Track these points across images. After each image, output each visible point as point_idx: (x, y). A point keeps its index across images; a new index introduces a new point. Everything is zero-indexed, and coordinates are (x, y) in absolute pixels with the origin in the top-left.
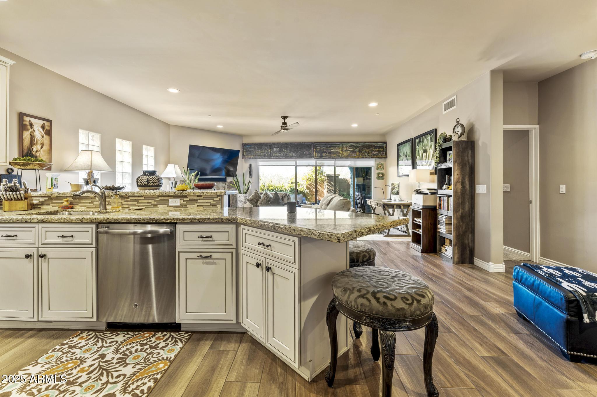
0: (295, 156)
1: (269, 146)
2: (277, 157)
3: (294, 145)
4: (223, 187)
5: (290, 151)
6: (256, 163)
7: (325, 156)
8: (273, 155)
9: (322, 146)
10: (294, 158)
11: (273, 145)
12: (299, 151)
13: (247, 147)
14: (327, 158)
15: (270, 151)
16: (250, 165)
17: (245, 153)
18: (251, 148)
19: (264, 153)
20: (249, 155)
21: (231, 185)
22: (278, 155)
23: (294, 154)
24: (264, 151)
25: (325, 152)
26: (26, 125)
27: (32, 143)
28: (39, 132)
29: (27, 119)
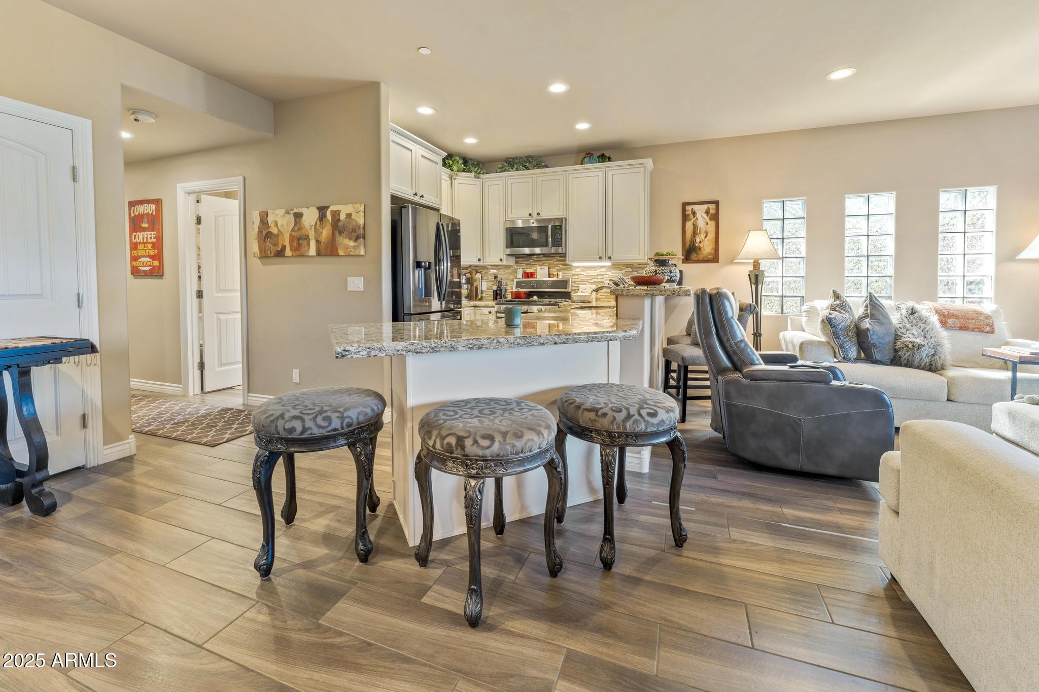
26: (689, 215)
27: (695, 233)
28: (702, 220)
29: (689, 208)
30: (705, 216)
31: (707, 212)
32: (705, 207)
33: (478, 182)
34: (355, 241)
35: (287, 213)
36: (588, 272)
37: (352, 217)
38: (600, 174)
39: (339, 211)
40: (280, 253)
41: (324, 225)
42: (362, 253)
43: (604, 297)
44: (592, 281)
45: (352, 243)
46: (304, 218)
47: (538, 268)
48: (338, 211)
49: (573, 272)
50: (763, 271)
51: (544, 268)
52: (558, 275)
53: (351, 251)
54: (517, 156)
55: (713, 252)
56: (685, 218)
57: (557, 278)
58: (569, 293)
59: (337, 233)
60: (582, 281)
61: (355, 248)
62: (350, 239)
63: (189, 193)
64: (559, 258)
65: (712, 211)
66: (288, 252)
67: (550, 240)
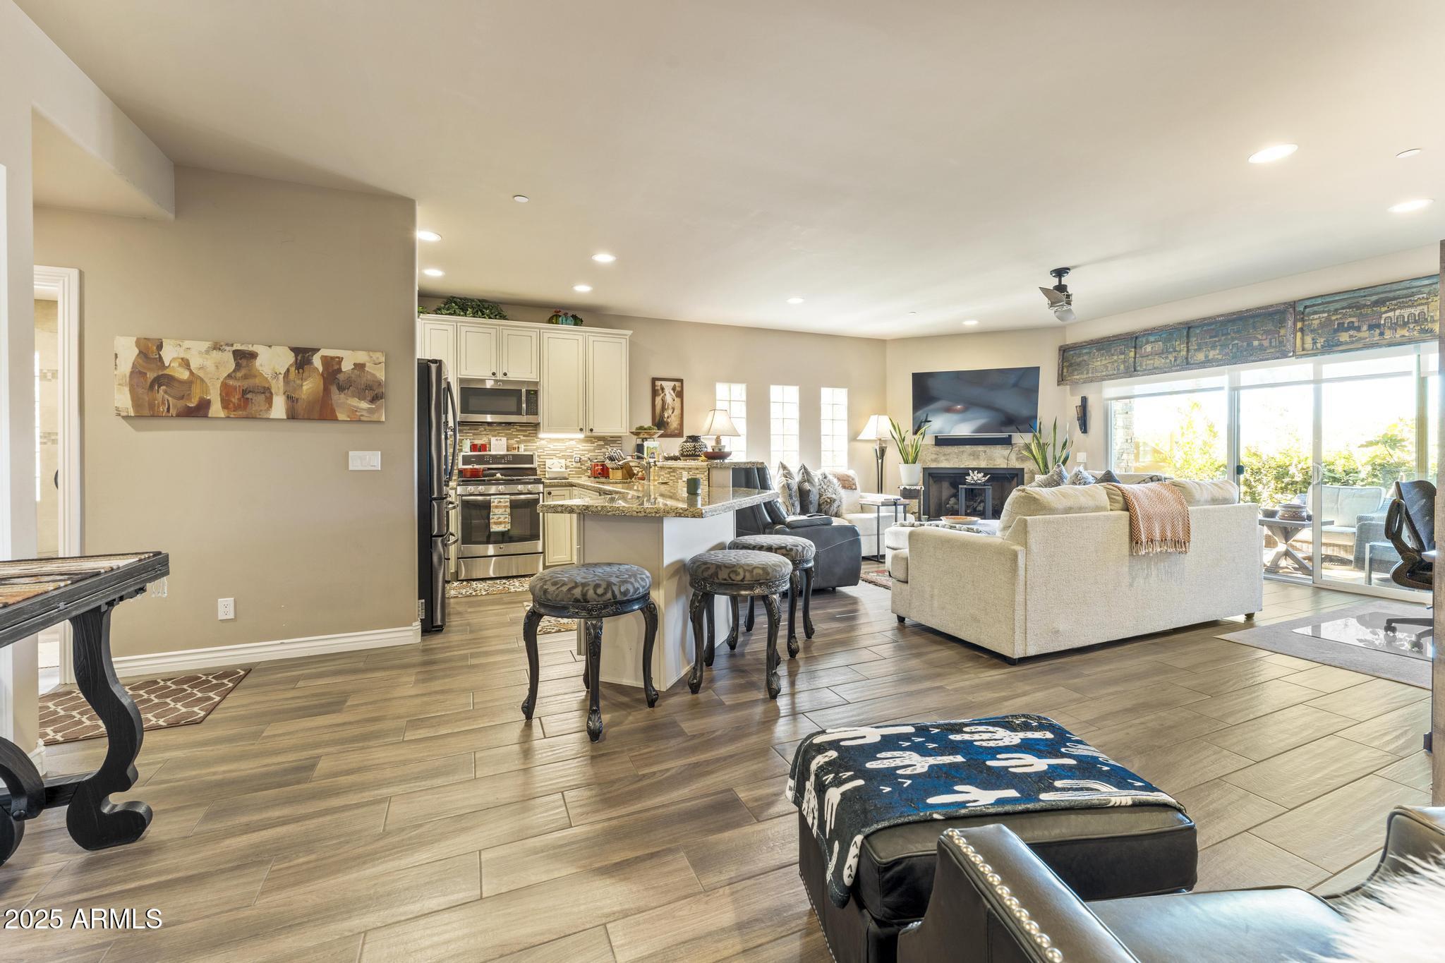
0: (1217, 360)
1: (1132, 340)
2: (1155, 368)
3: (1216, 323)
4: (1004, 458)
5: (1199, 345)
6: (1100, 392)
7: (1352, 342)
8: (1141, 365)
9: (1332, 307)
10: (1213, 366)
11: (1144, 335)
12: (1233, 339)
13: (1072, 352)
14: (1358, 349)
15: (1132, 354)
16: (1084, 400)
17: (1065, 370)
18: (1080, 355)
19: (1116, 364)
20: (1076, 373)
21: (1025, 453)
22: (1158, 362)
23: (1212, 354)
24: (1115, 358)
25: (1351, 327)
26: (658, 390)
27: (663, 409)
28: (669, 396)
29: (658, 383)
30: (672, 392)
31: (674, 389)
32: (672, 384)
34: (371, 402)
35: (217, 347)
36: (555, 444)
37: (366, 369)
38: (580, 338)
39: (340, 360)
40: (200, 411)
41: (306, 374)
42: (383, 419)
43: (574, 473)
44: (560, 455)
45: (364, 405)
46: (258, 362)
47: (493, 440)
48: (338, 357)
49: (537, 444)
50: (724, 446)
51: (500, 440)
52: (518, 447)
53: (362, 415)
54: (467, 297)
55: (679, 427)
56: (655, 393)
57: (518, 451)
58: (535, 469)
59: (334, 389)
60: (548, 455)
61: (370, 411)
62: (362, 398)
64: (518, 428)
65: (678, 389)
66: (216, 409)
67: (524, 405)
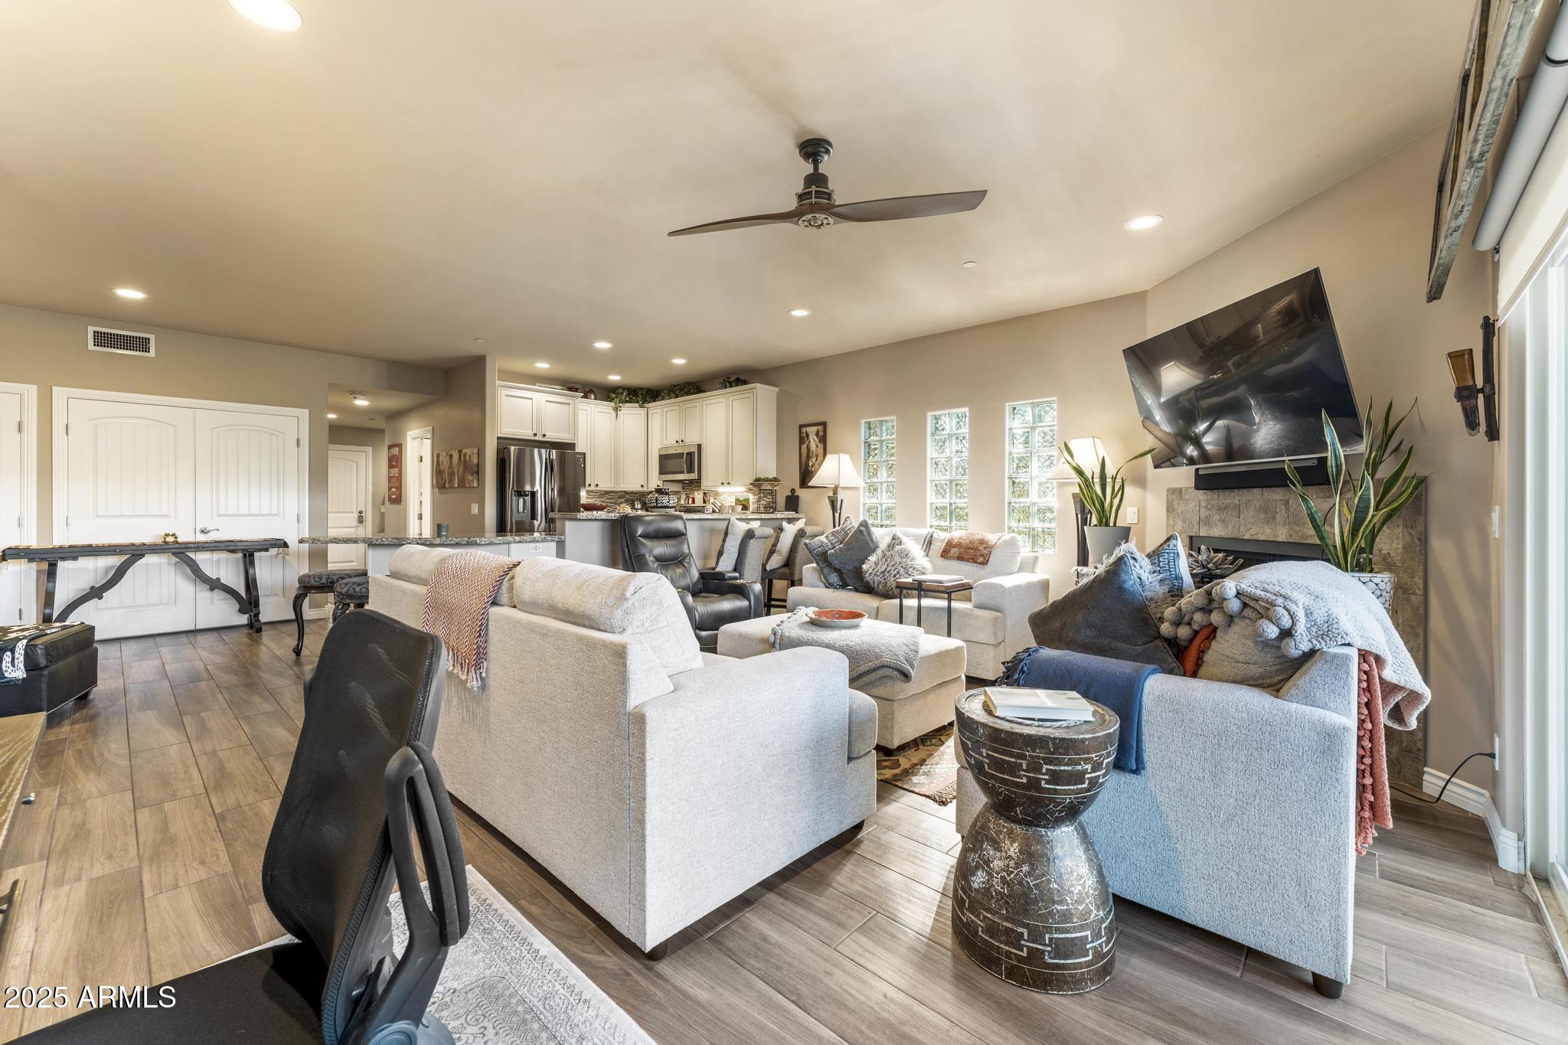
26: (804, 436)
28: (814, 442)
33: (643, 411)
37: (471, 458)
40: (444, 486)
41: (460, 464)
42: (475, 485)
45: (471, 478)
46: (453, 459)
48: (466, 453)
53: (470, 484)
56: (801, 440)
59: (465, 470)
61: (472, 481)
62: (470, 474)
63: (414, 439)
66: (447, 484)
